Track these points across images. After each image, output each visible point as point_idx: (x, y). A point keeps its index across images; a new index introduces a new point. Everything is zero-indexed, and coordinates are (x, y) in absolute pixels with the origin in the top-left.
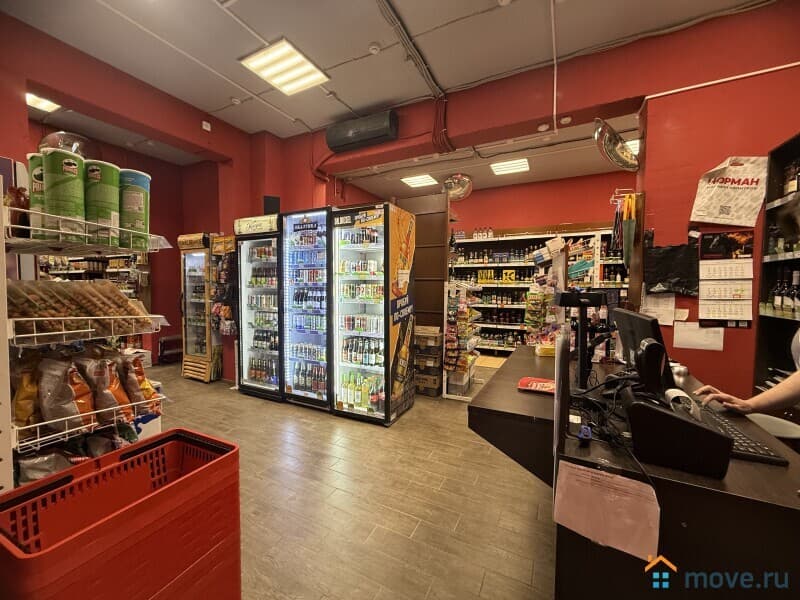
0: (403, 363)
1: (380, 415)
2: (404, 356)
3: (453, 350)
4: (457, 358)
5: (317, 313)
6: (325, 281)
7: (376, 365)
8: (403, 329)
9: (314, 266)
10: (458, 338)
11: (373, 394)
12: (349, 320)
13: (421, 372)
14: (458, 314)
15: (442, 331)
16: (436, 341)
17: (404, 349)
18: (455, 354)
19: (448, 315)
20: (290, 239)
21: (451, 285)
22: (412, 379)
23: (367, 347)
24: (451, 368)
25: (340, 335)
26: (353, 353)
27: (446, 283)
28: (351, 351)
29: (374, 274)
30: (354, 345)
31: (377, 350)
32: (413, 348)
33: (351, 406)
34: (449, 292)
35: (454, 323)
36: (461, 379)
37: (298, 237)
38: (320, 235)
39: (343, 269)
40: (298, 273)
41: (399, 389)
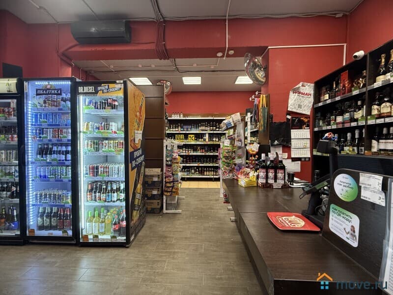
0: (138, 196)
1: (122, 239)
2: (139, 191)
3: (170, 182)
4: (173, 187)
5: (61, 164)
6: (70, 138)
7: (118, 201)
8: (138, 173)
9: (59, 125)
10: (173, 174)
11: (115, 224)
12: (93, 168)
13: (149, 199)
14: (173, 160)
15: (162, 170)
16: (159, 178)
17: (139, 186)
18: (172, 185)
19: (167, 161)
20: (32, 104)
22: (144, 205)
23: (109, 188)
24: (169, 194)
25: (84, 181)
26: (97, 194)
28: (95, 192)
29: (115, 133)
30: (96, 188)
31: (118, 190)
32: (145, 184)
33: (96, 237)
34: (167, 146)
35: (170, 166)
37: (42, 101)
38: (64, 100)
39: (87, 128)
40: (42, 131)
41: (136, 215)
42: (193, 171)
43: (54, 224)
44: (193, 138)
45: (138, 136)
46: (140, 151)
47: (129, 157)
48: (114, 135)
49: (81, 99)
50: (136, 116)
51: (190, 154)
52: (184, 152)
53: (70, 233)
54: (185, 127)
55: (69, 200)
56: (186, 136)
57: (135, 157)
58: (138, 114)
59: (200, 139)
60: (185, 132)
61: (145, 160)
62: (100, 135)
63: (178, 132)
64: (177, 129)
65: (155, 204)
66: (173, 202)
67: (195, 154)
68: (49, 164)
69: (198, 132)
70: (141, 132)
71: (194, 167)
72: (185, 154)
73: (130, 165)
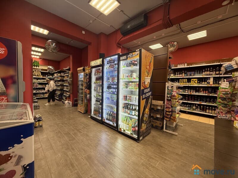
0: (146, 116)
1: (135, 136)
2: (146, 113)
3: (169, 112)
4: (171, 115)
5: (113, 93)
6: (117, 82)
7: (135, 115)
8: (147, 102)
9: (113, 76)
10: (172, 107)
11: (133, 127)
12: (125, 96)
13: (154, 119)
14: (172, 97)
15: (164, 103)
16: (161, 107)
17: (147, 110)
18: (170, 113)
19: (167, 97)
20: (106, 67)
21: (169, 84)
22: (150, 122)
23: (131, 108)
24: (168, 119)
25: (122, 102)
26: (126, 110)
27: (167, 83)
28: (125, 109)
29: (135, 79)
30: (127, 106)
31: (135, 110)
32: (151, 110)
33: (124, 130)
34: (168, 87)
35: (170, 100)
36: (173, 124)
37: (109, 66)
38: (115, 64)
39: (123, 77)
40: (108, 79)
41: (144, 126)
42: (194, 107)
43: (111, 119)
44: (196, 82)
45: (147, 80)
46: (149, 89)
47: (141, 93)
48: (134, 80)
49: (121, 62)
50: (147, 68)
51: (192, 94)
52: (187, 92)
53: (115, 125)
54: (189, 73)
55: (116, 110)
56: (189, 80)
57: (145, 92)
58: (148, 67)
59: (204, 82)
60: (188, 77)
61: (152, 95)
62: (128, 80)
63: (182, 77)
64: (181, 75)
65: (158, 123)
66: (171, 126)
67: (197, 94)
68: (110, 93)
69: (201, 76)
70: (150, 78)
71: (196, 104)
72: (187, 94)
73: (141, 97)
